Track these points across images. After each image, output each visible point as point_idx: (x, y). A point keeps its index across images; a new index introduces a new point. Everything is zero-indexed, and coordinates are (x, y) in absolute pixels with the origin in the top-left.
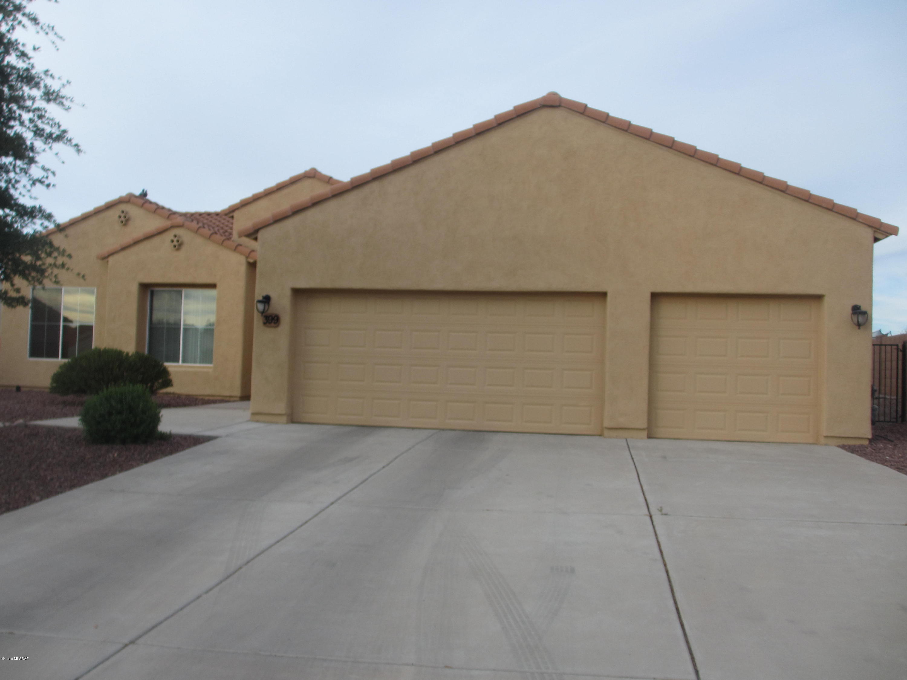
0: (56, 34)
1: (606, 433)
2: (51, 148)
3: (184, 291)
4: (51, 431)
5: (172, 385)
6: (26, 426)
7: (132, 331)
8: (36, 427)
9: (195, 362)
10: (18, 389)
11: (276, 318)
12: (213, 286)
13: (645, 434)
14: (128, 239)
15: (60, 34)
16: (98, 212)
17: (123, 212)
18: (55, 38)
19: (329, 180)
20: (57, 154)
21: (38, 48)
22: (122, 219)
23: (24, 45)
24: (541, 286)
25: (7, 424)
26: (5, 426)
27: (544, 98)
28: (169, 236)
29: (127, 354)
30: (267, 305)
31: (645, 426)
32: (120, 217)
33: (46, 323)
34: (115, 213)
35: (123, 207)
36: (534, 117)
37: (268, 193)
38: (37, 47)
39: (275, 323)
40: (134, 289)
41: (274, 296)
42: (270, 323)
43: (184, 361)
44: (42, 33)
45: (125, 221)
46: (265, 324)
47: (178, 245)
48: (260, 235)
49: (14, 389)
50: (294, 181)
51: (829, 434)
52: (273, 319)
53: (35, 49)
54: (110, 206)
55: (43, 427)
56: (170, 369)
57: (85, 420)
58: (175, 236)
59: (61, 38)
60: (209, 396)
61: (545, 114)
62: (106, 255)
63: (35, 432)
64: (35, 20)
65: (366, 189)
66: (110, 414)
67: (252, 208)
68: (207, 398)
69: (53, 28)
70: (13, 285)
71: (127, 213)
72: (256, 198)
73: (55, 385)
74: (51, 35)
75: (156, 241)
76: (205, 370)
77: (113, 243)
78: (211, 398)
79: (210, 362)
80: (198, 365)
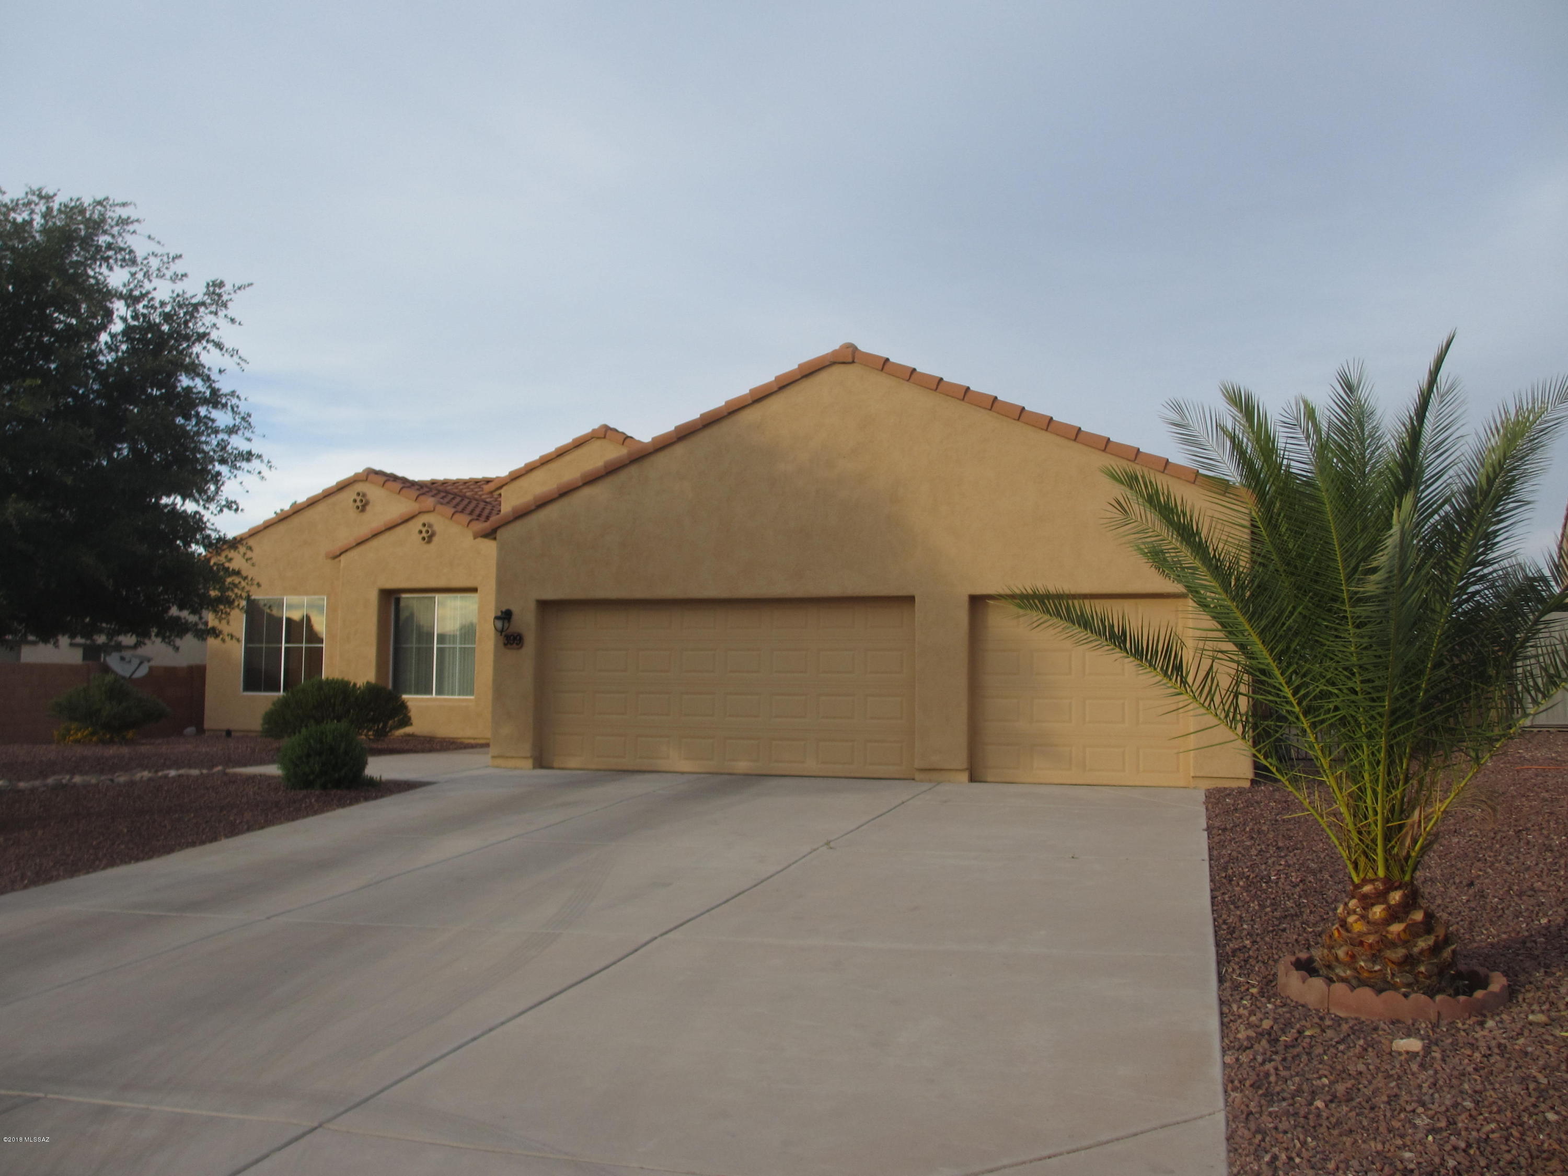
0: (240, 358)
1: (918, 776)
2: (235, 476)
3: (438, 597)
4: (252, 778)
5: (411, 724)
6: (226, 774)
7: (371, 652)
8: (235, 775)
9: (453, 694)
10: (229, 733)
11: (518, 638)
12: (474, 590)
13: (965, 777)
14: (364, 531)
15: (244, 357)
16: (328, 494)
17: (358, 494)
18: (239, 361)
19: (626, 439)
20: (241, 483)
21: (224, 370)
22: (359, 504)
23: (209, 369)
24: (834, 590)
25: (205, 771)
26: (202, 774)
27: (835, 353)
28: (416, 525)
29: (355, 685)
30: (506, 621)
31: (965, 766)
32: (355, 501)
33: (264, 645)
34: (349, 496)
35: (360, 487)
36: (823, 376)
37: (545, 461)
38: (222, 369)
39: (517, 644)
40: (373, 597)
41: (515, 609)
42: (512, 644)
43: (439, 692)
44: (227, 356)
45: (363, 505)
46: (505, 645)
47: (429, 537)
48: (499, 534)
49: (224, 734)
50: (579, 444)
51: (1198, 774)
52: (515, 638)
53: (220, 371)
54: (342, 487)
55: (241, 775)
56: (409, 704)
57: (284, 767)
58: (424, 525)
59: (246, 361)
60: (469, 738)
61: (836, 372)
62: (338, 553)
63: (234, 780)
64: (219, 346)
65: (623, 476)
66: (308, 756)
67: (522, 482)
68: (467, 741)
69: (237, 351)
70: (201, 618)
71: (364, 495)
72: (530, 469)
73: (266, 726)
74: (236, 358)
75: (400, 531)
76: (464, 704)
77: (345, 537)
78: (472, 741)
79: (472, 693)
80: (456, 697)
